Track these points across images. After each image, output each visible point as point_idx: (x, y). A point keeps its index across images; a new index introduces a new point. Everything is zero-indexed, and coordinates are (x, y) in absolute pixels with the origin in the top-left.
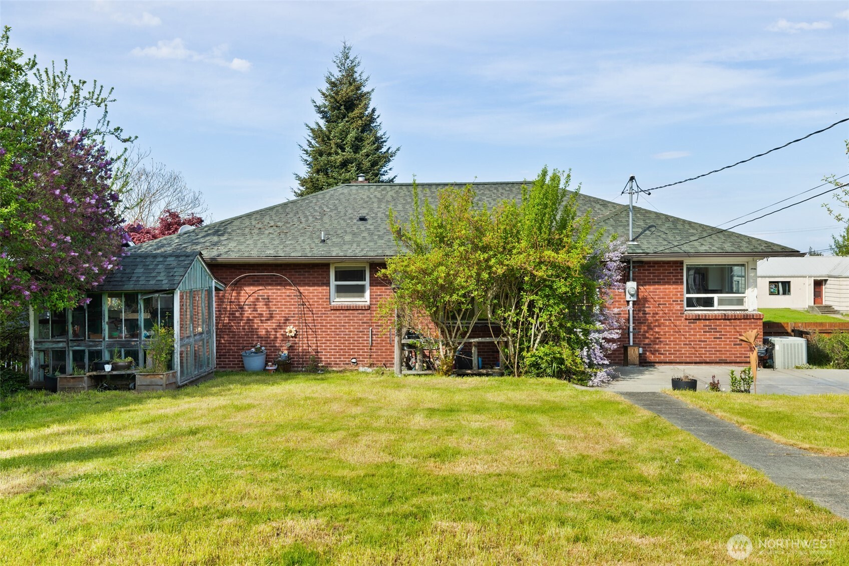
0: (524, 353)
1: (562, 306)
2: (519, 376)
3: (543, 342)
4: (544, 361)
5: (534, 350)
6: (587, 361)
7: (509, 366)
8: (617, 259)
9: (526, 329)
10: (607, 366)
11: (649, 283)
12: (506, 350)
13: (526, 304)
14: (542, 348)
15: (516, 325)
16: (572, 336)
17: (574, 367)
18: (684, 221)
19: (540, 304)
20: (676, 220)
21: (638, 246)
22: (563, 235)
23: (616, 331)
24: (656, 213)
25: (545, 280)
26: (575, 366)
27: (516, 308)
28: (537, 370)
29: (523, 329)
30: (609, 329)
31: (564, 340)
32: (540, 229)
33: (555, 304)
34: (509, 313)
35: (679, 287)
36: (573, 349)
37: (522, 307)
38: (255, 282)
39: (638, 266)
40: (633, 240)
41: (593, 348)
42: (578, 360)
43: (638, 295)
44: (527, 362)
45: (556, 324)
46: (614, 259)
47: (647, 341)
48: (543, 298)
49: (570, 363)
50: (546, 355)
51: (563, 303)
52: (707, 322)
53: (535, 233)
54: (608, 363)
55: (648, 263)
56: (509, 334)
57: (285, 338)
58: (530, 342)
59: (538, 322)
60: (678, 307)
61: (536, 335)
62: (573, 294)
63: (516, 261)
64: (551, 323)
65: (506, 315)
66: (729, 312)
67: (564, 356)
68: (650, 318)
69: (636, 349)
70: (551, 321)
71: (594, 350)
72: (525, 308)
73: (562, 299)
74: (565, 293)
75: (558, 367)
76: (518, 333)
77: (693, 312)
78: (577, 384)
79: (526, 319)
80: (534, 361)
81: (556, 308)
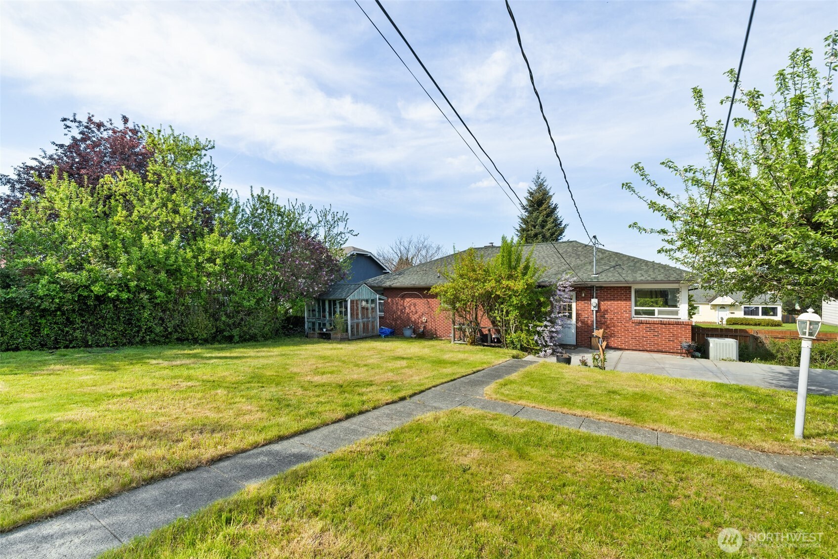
6: (540, 343)
11: (607, 300)
21: (599, 278)
35: (629, 303)
38: (411, 296)
39: (600, 290)
40: (597, 274)
43: (599, 307)
47: (606, 335)
52: (648, 325)
55: (606, 287)
57: (422, 323)
66: (666, 320)
68: (608, 321)
74: (517, 304)
77: (641, 319)
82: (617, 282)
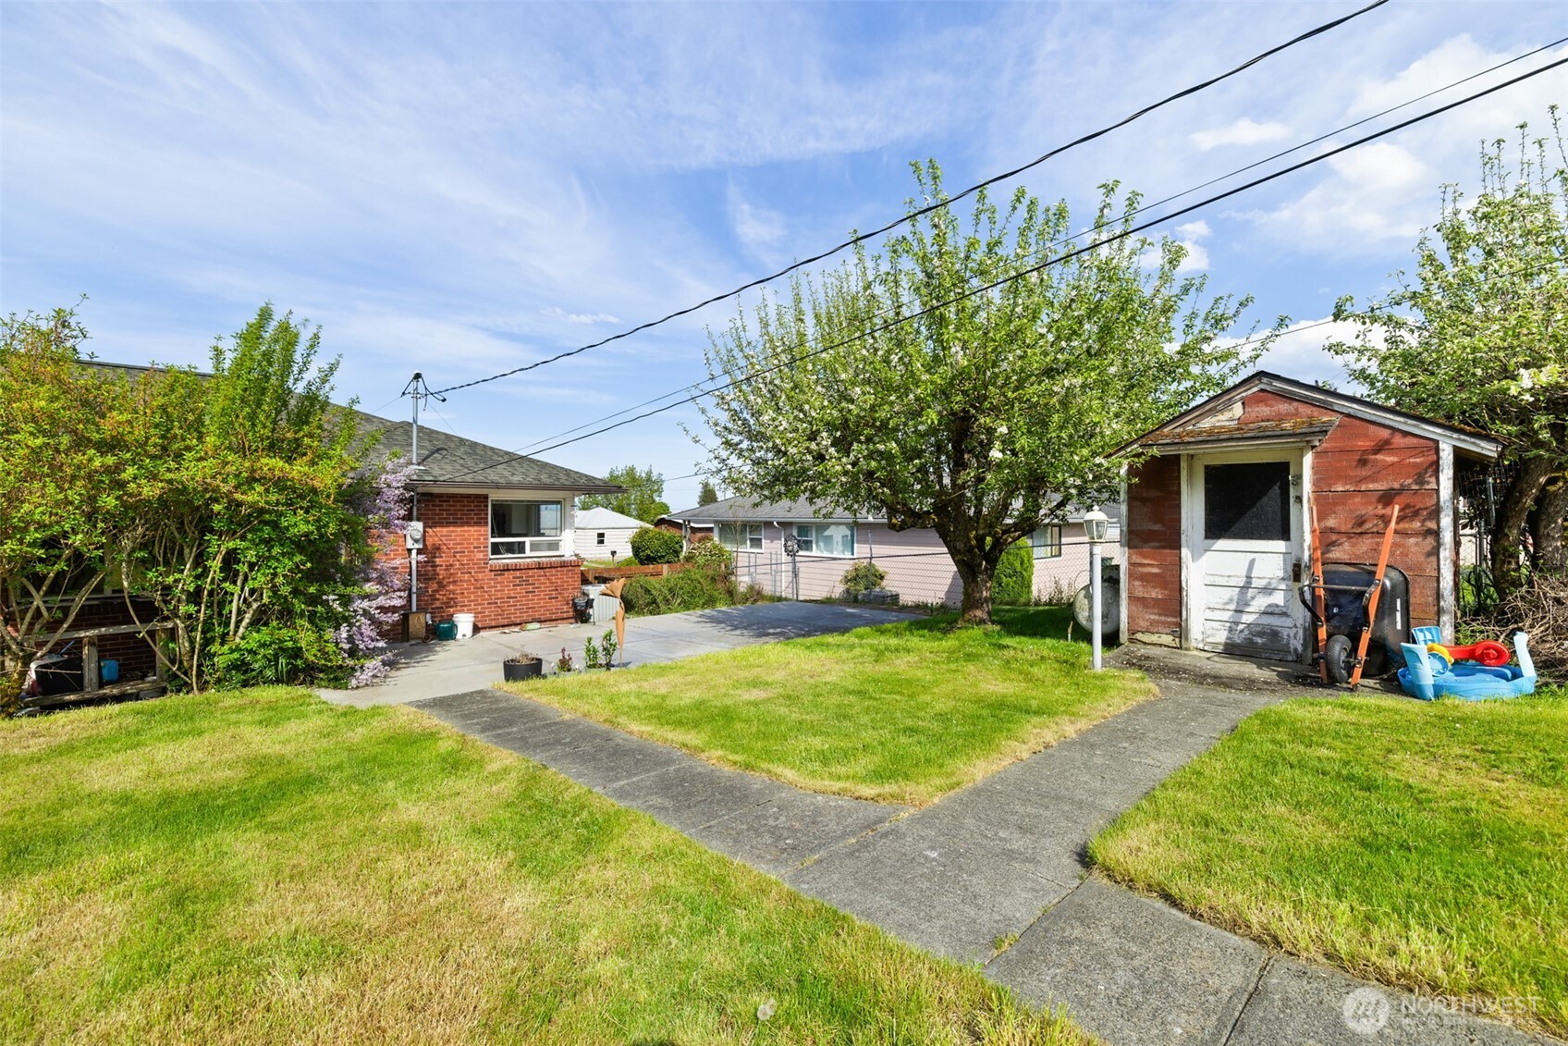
0: (214, 648)
1: (298, 558)
2: (201, 689)
3: (256, 623)
4: (259, 657)
5: (238, 640)
6: (347, 646)
7: (179, 673)
8: (399, 485)
9: (219, 603)
10: (382, 651)
11: (441, 524)
12: (171, 645)
13: (219, 557)
14: (255, 634)
15: (195, 597)
16: (319, 608)
17: (323, 662)
18: (484, 446)
19: (251, 555)
20: (474, 445)
21: (426, 472)
22: (302, 433)
23: (398, 593)
24: (446, 435)
25: (262, 511)
26: (325, 659)
27: (196, 564)
28: (243, 673)
29: (212, 603)
30: (387, 592)
31: (302, 615)
32: (252, 417)
33: (283, 554)
34: (177, 576)
35: (482, 529)
36: (320, 629)
37: (208, 563)
39: (425, 501)
40: (419, 464)
41: (358, 624)
42: (331, 648)
43: (424, 541)
44: (221, 661)
45: (285, 590)
46: (395, 484)
47: (438, 604)
48: (257, 545)
49: (315, 655)
50: (263, 645)
51: (301, 554)
52: (518, 573)
53: (242, 425)
54: (385, 645)
55: (440, 496)
56: (177, 616)
58: (227, 624)
59: (247, 589)
60: (481, 556)
61: (240, 613)
62: (321, 536)
63: (193, 472)
64: (275, 589)
65: (170, 579)
66: (544, 559)
67: (303, 644)
68: (442, 573)
69: (421, 616)
70: (274, 586)
71: (359, 627)
72: (215, 565)
73: (301, 545)
74: (307, 535)
75: (287, 664)
76: (199, 611)
77: (500, 561)
78: (327, 687)
79: (219, 585)
80: (236, 660)
81: (286, 561)
82: (451, 482)
